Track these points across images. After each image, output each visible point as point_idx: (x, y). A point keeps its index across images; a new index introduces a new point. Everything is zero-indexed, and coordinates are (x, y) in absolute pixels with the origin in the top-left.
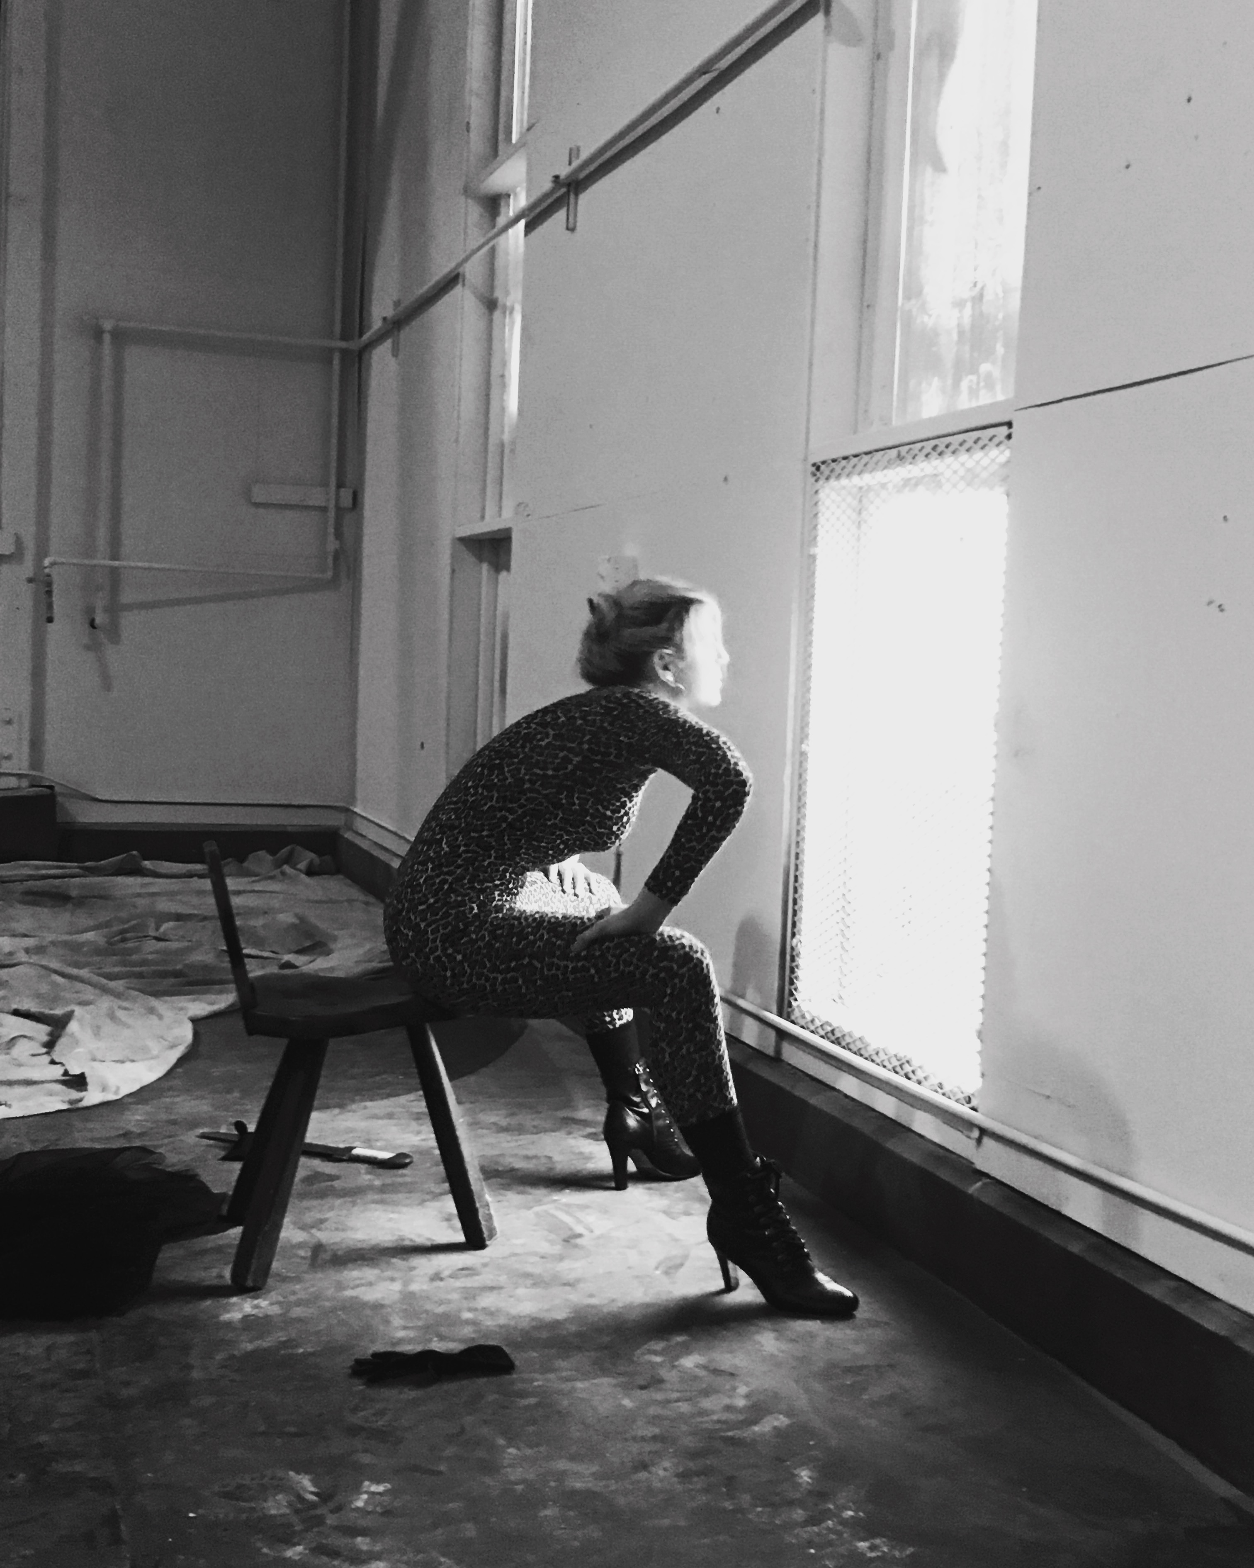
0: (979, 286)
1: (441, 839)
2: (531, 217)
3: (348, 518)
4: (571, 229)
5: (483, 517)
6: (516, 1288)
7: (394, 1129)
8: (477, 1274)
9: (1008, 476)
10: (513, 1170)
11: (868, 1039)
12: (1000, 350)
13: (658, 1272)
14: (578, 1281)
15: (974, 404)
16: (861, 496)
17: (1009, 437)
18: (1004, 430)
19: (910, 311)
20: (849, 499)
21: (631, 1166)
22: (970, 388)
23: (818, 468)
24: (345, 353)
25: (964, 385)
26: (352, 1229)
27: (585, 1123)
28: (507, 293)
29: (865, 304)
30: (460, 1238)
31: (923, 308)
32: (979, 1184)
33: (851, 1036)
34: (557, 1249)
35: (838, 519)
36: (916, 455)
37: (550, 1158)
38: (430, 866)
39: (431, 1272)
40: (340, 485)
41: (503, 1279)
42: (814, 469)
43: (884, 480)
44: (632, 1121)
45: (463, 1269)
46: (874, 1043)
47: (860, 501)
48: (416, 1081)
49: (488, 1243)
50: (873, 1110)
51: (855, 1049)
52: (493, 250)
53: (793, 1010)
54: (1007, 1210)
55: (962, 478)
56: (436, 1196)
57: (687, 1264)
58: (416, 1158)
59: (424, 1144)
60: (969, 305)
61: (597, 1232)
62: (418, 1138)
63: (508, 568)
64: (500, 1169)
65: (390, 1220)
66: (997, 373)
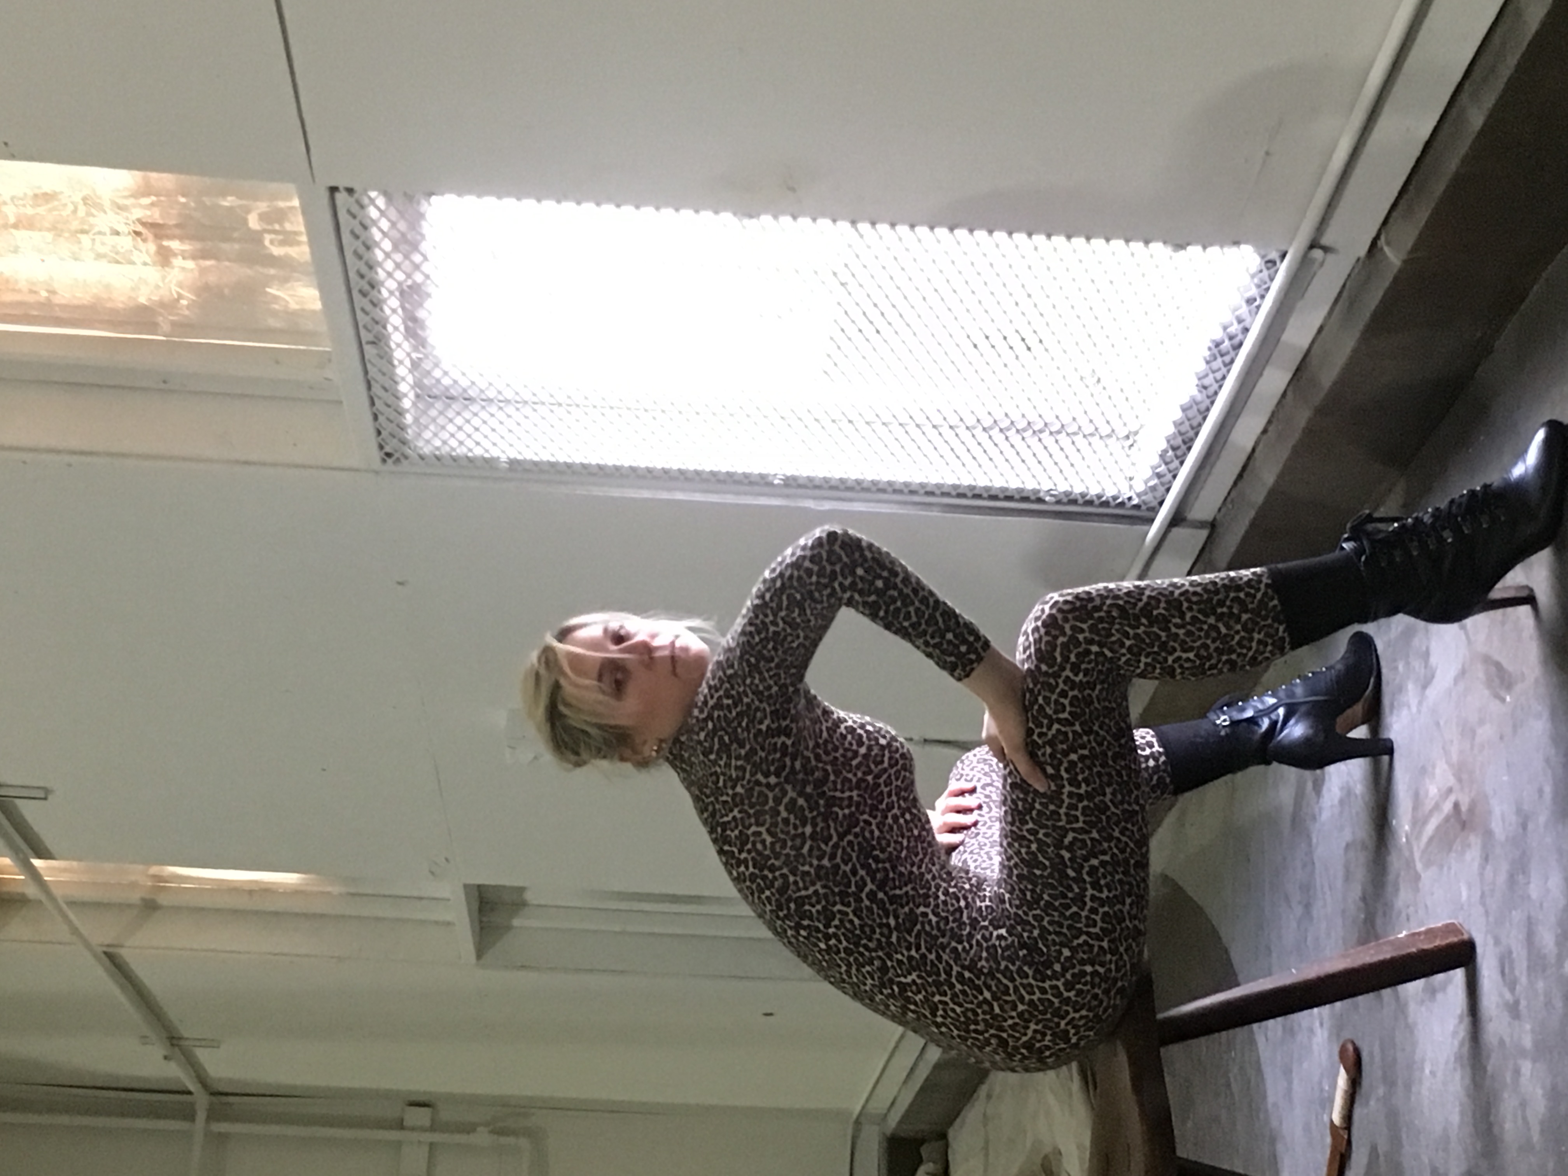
0: (139, 228)
1: (899, 984)
2: (29, 851)
3: (446, 1114)
4: (45, 794)
5: (449, 924)
6: (1529, 897)
7: (1305, 1065)
8: (1510, 952)
9: (405, 194)
10: (1364, 899)
11: (1185, 400)
12: (229, 201)
13: (1508, 699)
14: (1519, 811)
15: (304, 238)
16: (430, 396)
17: (350, 191)
18: (341, 198)
19: (173, 324)
20: (433, 413)
21: (1360, 732)
22: (283, 243)
23: (389, 455)
24: (213, 1115)
25: (277, 251)
26: (1445, 1129)
27: (1300, 796)
28: (133, 885)
29: (162, 386)
30: (1458, 975)
31: (170, 305)
32: (1386, 249)
33: (1182, 423)
34: (1475, 840)
35: (460, 428)
36: (373, 319)
37: (1348, 846)
38: (937, 998)
39: (1506, 1017)
40: (400, 1125)
41: (1517, 916)
42: (390, 461)
43: (408, 362)
44: (1296, 730)
45: (1503, 973)
46: (1189, 391)
47: (435, 397)
48: (1240, 1033)
49: (1466, 937)
50: (1284, 395)
51: (1200, 418)
52: (72, 904)
53: (1144, 503)
54: (1423, 215)
55: (406, 257)
56: (1401, 1008)
57: (1497, 657)
58: (1347, 1035)
59: (1326, 1025)
60: (165, 243)
61: (1452, 781)
62: (1318, 1031)
63: (521, 890)
64: (1363, 916)
65: (1432, 1073)
66: (263, 206)
